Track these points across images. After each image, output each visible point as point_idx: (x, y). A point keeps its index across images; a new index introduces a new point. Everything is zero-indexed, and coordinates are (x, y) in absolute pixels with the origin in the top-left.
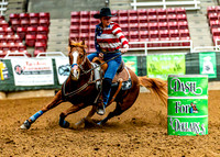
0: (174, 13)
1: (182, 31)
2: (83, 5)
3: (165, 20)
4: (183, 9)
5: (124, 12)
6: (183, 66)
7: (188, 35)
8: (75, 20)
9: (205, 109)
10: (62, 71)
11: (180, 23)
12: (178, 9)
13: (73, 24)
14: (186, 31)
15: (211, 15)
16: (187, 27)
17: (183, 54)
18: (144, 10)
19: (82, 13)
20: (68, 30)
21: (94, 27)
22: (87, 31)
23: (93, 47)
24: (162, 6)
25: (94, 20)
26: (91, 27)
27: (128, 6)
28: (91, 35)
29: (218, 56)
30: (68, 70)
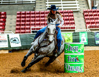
0: (67, 12)
1: (71, 22)
2: (22, 8)
3: (63, 16)
4: (71, 10)
5: (43, 12)
6: (71, 39)
7: (74, 23)
8: (19, 16)
9: (82, 60)
10: (12, 41)
11: (70, 18)
12: (69, 11)
13: (18, 17)
14: (73, 21)
15: (85, 14)
16: (73, 19)
17: (72, 33)
19: (22, 12)
20: (15, 20)
21: (28, 19)
22: (25, 21)
23: (27, 29)
24: (61, 9)
25: (28, 15)
26: (27, 19)
27: (44, 9)
28: (27, 23)
29: (88, 33)
30: (15, 40)
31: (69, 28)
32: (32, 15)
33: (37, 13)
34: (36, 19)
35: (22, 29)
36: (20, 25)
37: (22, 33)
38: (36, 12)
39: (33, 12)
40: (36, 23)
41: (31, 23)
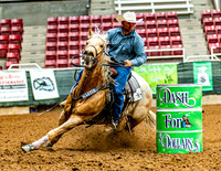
0: (164, 17)
1: (173, 38)
2: (60, 10)
3: (154, 26)
4: (174, 13)
5: (108, 17)
6: (175, 78)
7: (180, 42)
8: (52, 27)
11: (171, 30)
12: (169, 13)
13: (50, 31)
14: (178, 38)
15: (206, 20)
16: (178, 33)
19: (60, 19)
20: (44, 38)
21: (74, 34)
22: (66, 39)
24: (151, 10)
25: (74, 26)
26: (71, 34)
27: (112, 11)
28: (71, 43)
29: (214, 65)
30: (44, 84)
31: (170, 53)
32: (82, 26)
33: (94, 21)
35: (60, 57)
36: (55, 48)
37: (60, 66)
38: (92, 18)
39: (85, 18)
41: (82, 43)
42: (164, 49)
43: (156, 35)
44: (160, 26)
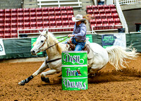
0: (65, 9)
1: (70, 21)
2: (6, 5)
3: (60, 14)
4: (71, 7)
5: (33, 9)
7: (74, 23)
8: (1, 15)
12: (68, 7)
13: (0, 17)
15: (89, 11)
18: (46, 8)
19: (6, 10)
21: (14, 19)
22: (9, 22)
23: (13, 32)
24: (58, 5)
25: (14, 14)
26: (12, 19)
27: (36, 5)
28: (12, 24)
29: (94, 37)
32: (19, 14)
34: (25, 18)
35: (6, 32)
36: (3, 27)
37: (6, 37)
38: (24, 9)
39: (21, 9)
40: (25, 23)
41: (18, 24)
42: (65, 27)
43: (61, 19)
44: (63, 14)
